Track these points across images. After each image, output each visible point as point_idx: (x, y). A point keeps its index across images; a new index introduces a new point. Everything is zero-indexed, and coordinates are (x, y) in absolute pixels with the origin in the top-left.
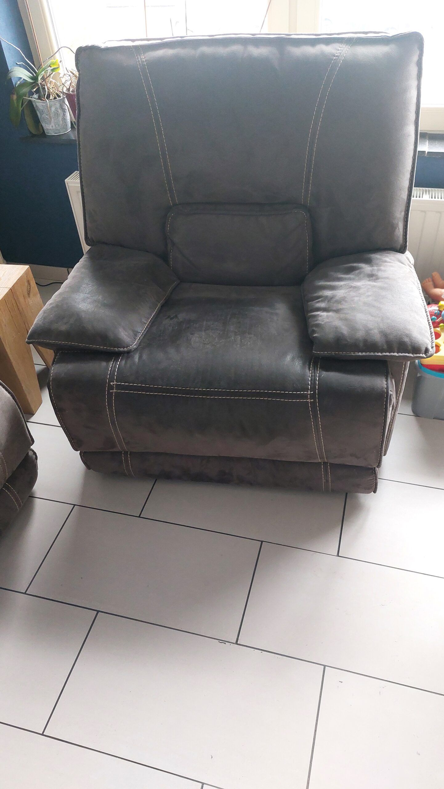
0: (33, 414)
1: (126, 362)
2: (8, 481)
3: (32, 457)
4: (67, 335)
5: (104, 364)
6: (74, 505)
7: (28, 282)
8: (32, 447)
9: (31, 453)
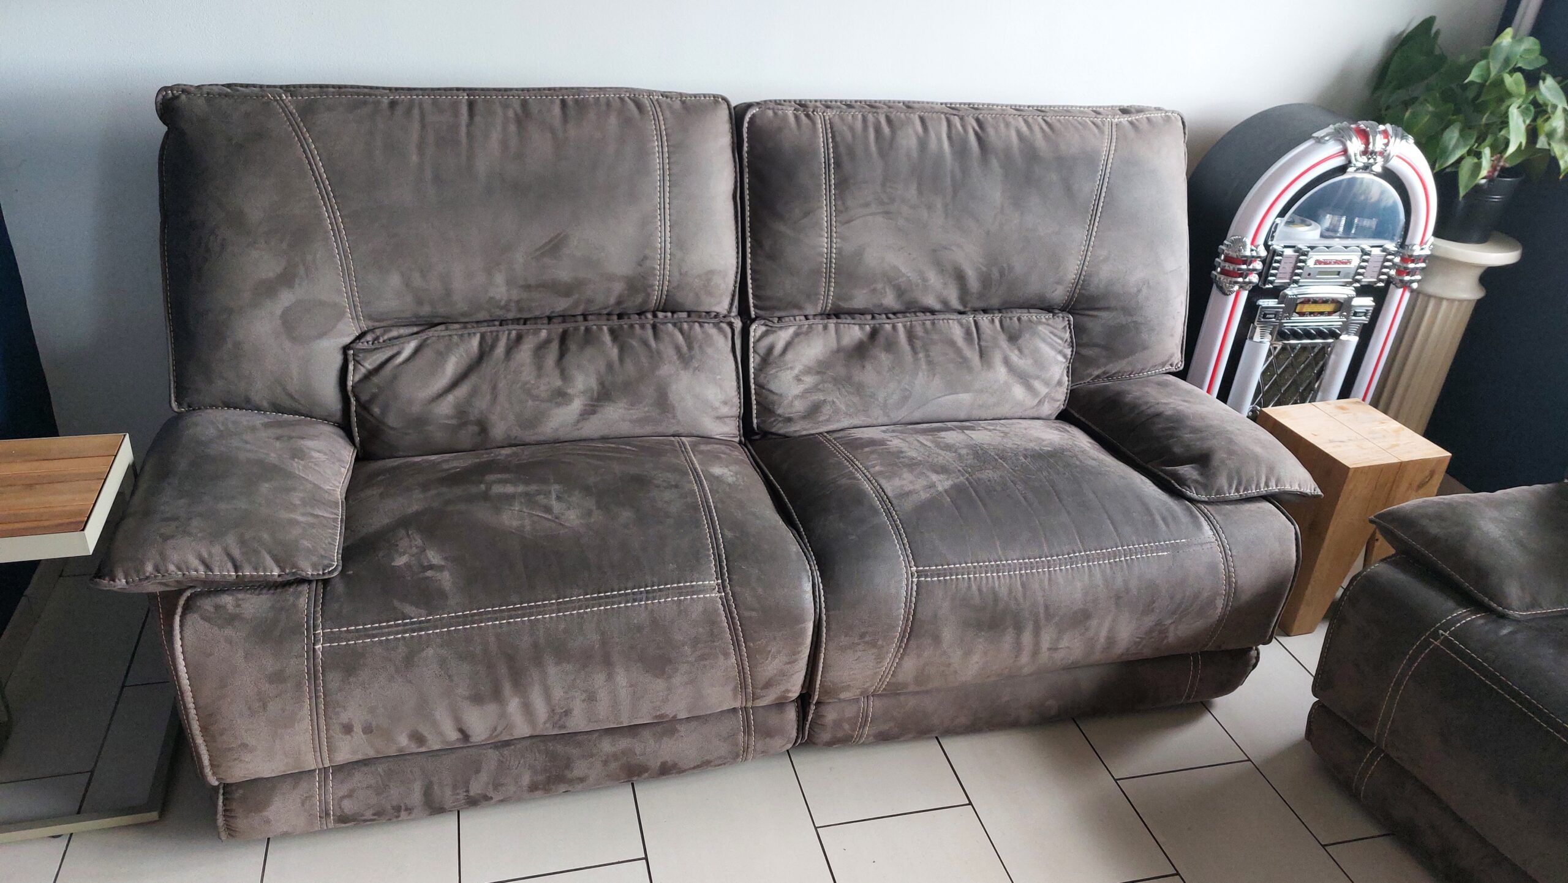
0: (1288, 635)
1: (1486, 624)
2: (1202, 653)
3: (1250, 660)
4: (1432, 541)
5: (1450, 604)
6: (1249, 760)
7: (1432, 473)
8: (1261, 647)
9: (1253, 653)
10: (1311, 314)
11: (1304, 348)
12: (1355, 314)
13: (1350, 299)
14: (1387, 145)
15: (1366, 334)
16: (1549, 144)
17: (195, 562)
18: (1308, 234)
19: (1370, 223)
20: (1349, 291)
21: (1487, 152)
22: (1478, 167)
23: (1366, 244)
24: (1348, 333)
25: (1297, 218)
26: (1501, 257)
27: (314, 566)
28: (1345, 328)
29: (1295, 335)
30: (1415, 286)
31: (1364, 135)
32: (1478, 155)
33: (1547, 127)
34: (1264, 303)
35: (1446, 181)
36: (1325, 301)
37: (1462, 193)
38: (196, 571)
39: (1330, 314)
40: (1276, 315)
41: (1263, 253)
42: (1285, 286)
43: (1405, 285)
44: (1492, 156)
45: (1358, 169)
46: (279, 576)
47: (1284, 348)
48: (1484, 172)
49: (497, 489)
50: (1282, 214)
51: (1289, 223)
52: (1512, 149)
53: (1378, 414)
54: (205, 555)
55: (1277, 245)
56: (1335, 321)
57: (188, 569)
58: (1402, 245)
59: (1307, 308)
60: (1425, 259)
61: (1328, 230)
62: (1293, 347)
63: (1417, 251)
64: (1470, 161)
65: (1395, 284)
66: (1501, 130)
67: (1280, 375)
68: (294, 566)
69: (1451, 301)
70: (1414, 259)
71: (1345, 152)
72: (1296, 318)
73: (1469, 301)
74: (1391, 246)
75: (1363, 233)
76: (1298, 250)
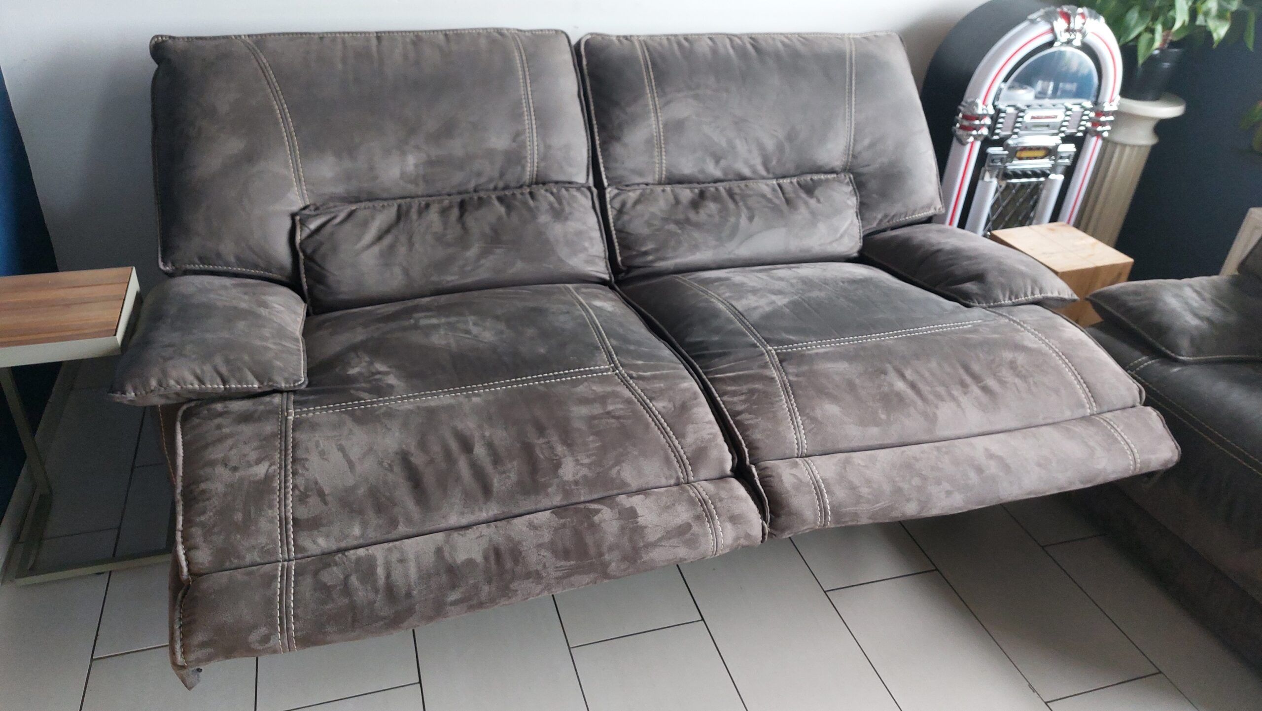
7: (1119, 275)
10: (1028, 158)
11: (1023, 185)
12: (1061, 158)
13: (1057, 146)
14: (1084, 24)
15: (1069, 172)
16: (1206, 21)
17: (190, 378)
18: (1025, 96)
19: (1071, 87)
20: (1056, 140)
21: (1159, 28)
22: (1152, 41)
23: (1069, 103)
24: (1056, 173)
25: (1017, 84)
26: (1170, 111)
27: (287, 381)
28: (1053, 169)
29: (1016, 175)
30: (1106, 134)
31: (1067, 17)
32: (1152, 31)
33: (1204, 8)
34: (992, 150)
35: (1129, 52)
36: (1038, 148)
37: (1141, 61)
38: (192, 384)
39: (1042, 158)
40: (1002, 160)
41: (992, 111)
42: (1008, 137)
43: (1099, 134)
44: (1163, 31)
45: (1063, 44)
46: (259, 387)
47: (1008, 186)
48: (1157, 44)
49: (423, 322)
50: (1005, 80)
51: (1011, 88)
52: (1178, 25)
53: (1079, 233)
54: (198, 371)
55: (1001, 105)
56: (1045, 164)
57: (185, 383)
58: (1096, 103)
59: (1025, 154)
60: (1114, 113)
61: (1040, 93)
62: (1014, 185)
63: (1107, 107)
64: (1146, 37)
65: (1090, 134)
66: (1169, 11)
67: (1005, 208)
68: (270, 380)
69: (1133, 146)
70: (1107, 114)
71: (1052, 30)
72: (1016, 162)
73: (1146, 146)
74: (1088, 104)
75: (1066, 94)
76: (1017, 109)
